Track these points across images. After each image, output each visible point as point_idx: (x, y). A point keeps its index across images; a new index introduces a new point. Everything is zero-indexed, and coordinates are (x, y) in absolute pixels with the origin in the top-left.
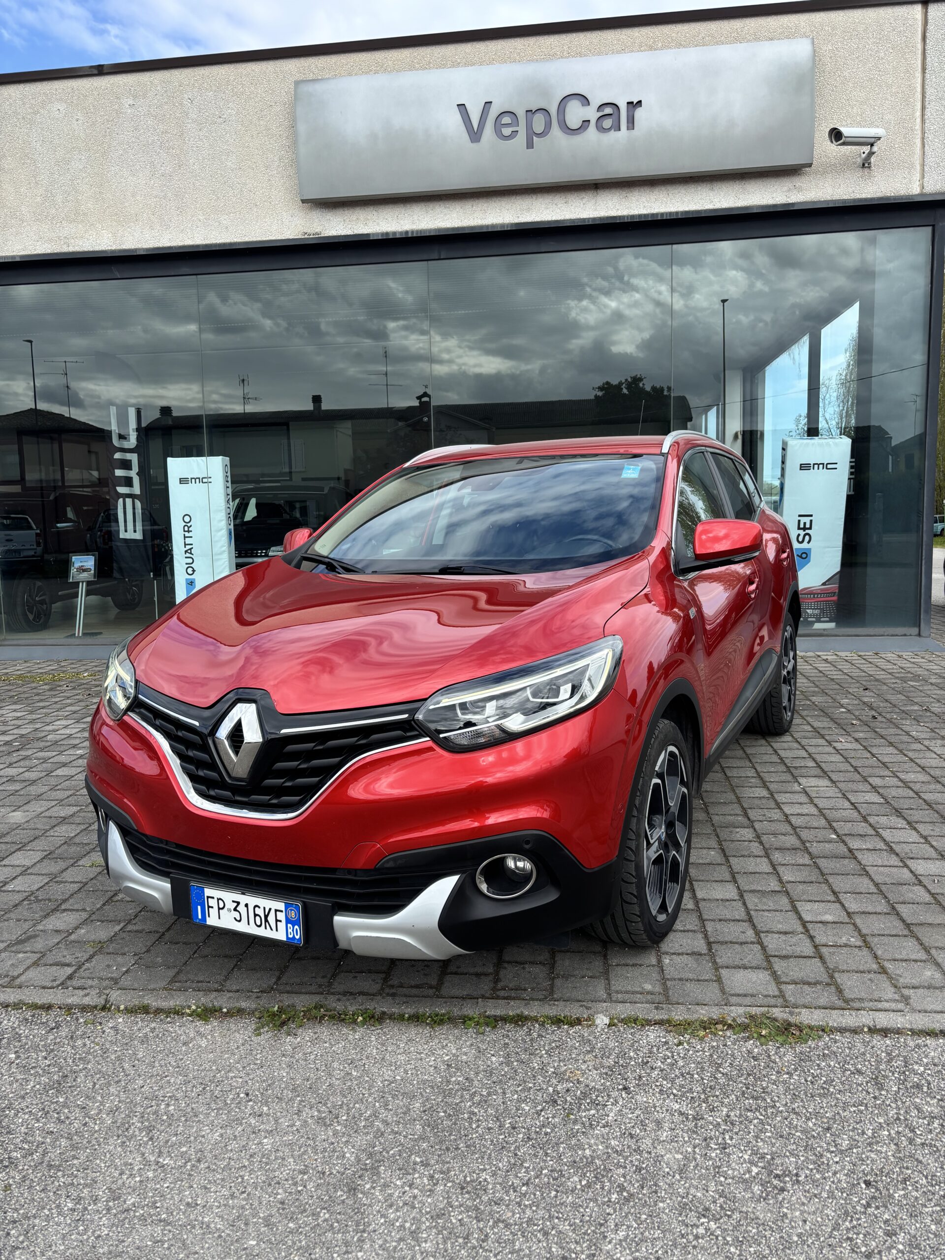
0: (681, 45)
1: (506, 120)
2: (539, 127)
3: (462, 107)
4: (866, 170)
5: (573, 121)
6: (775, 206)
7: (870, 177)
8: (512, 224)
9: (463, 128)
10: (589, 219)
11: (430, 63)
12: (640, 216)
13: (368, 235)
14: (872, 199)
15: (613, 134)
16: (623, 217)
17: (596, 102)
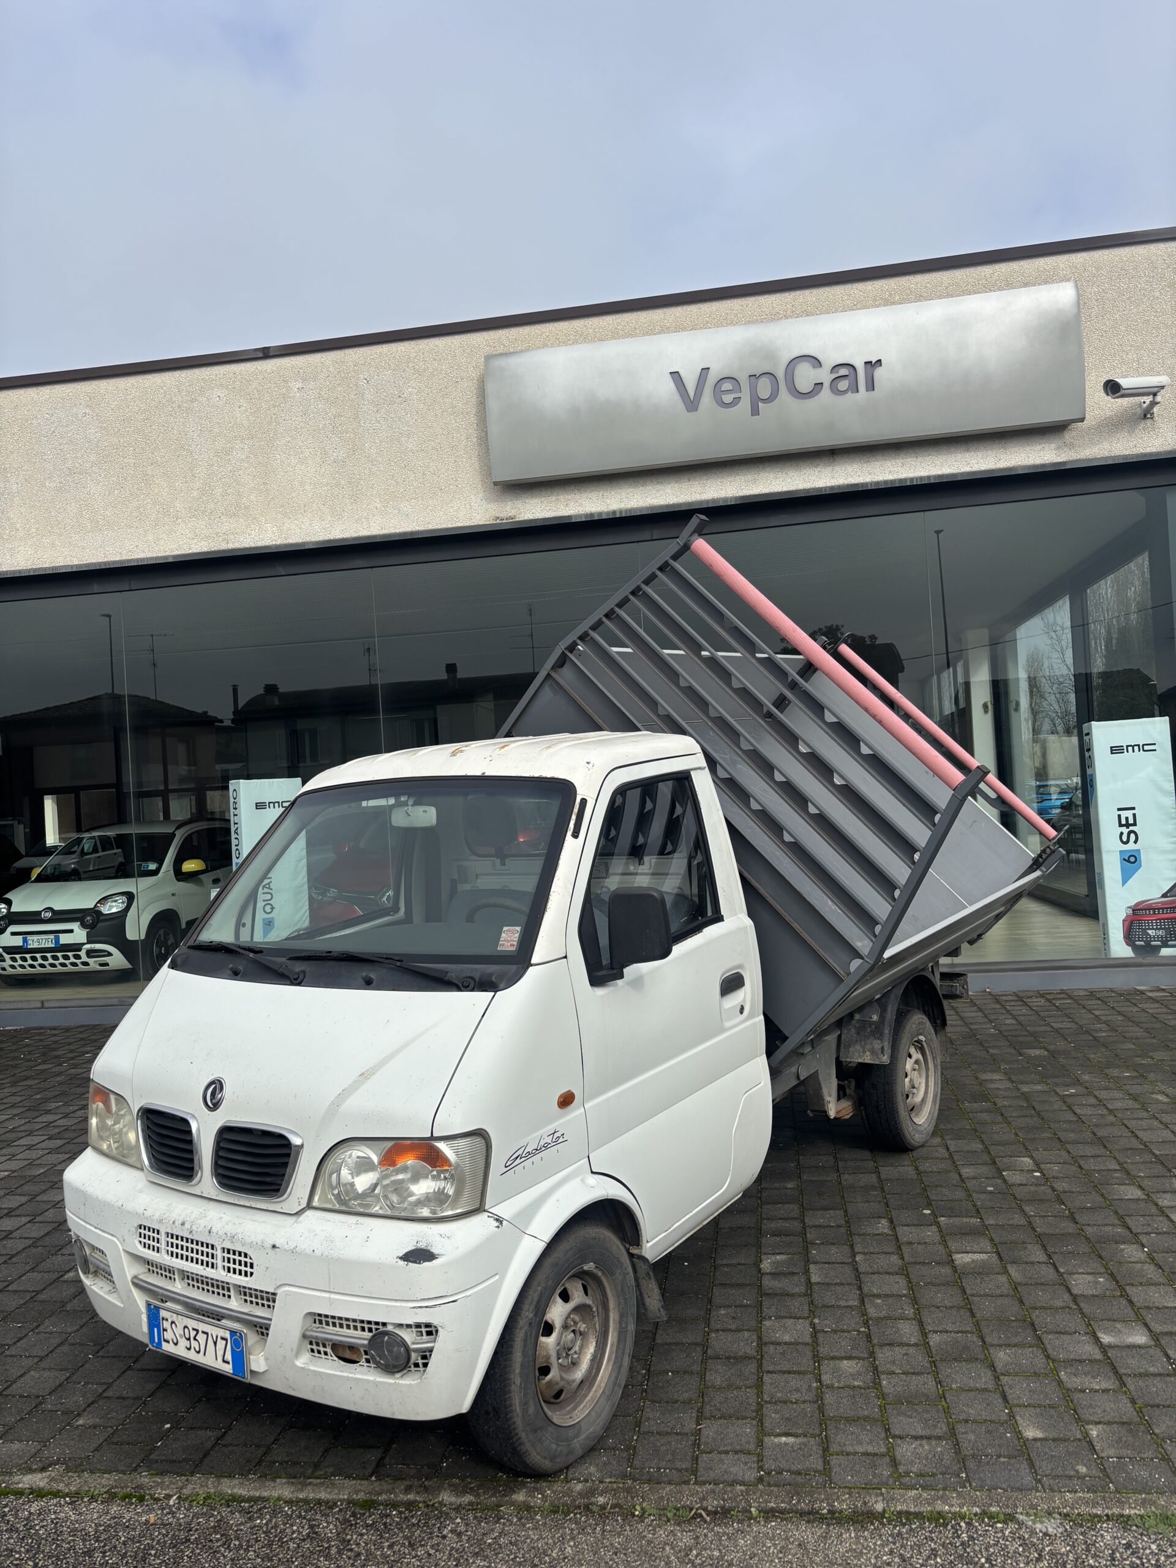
0: (921, 298)
1: (727, 386)
2: (764, 393)
3: (675, 375)
4: (1149, 422)
5: (804, 385)
7: (1153, 429)
8: (736, 498)
9: (677, 397)
10: (825, 488)
11: (635, 328)
13: (569, 517)
14: (1158, 453)
15: (850, 396)
16: (866, 484)
17: (829, 363)
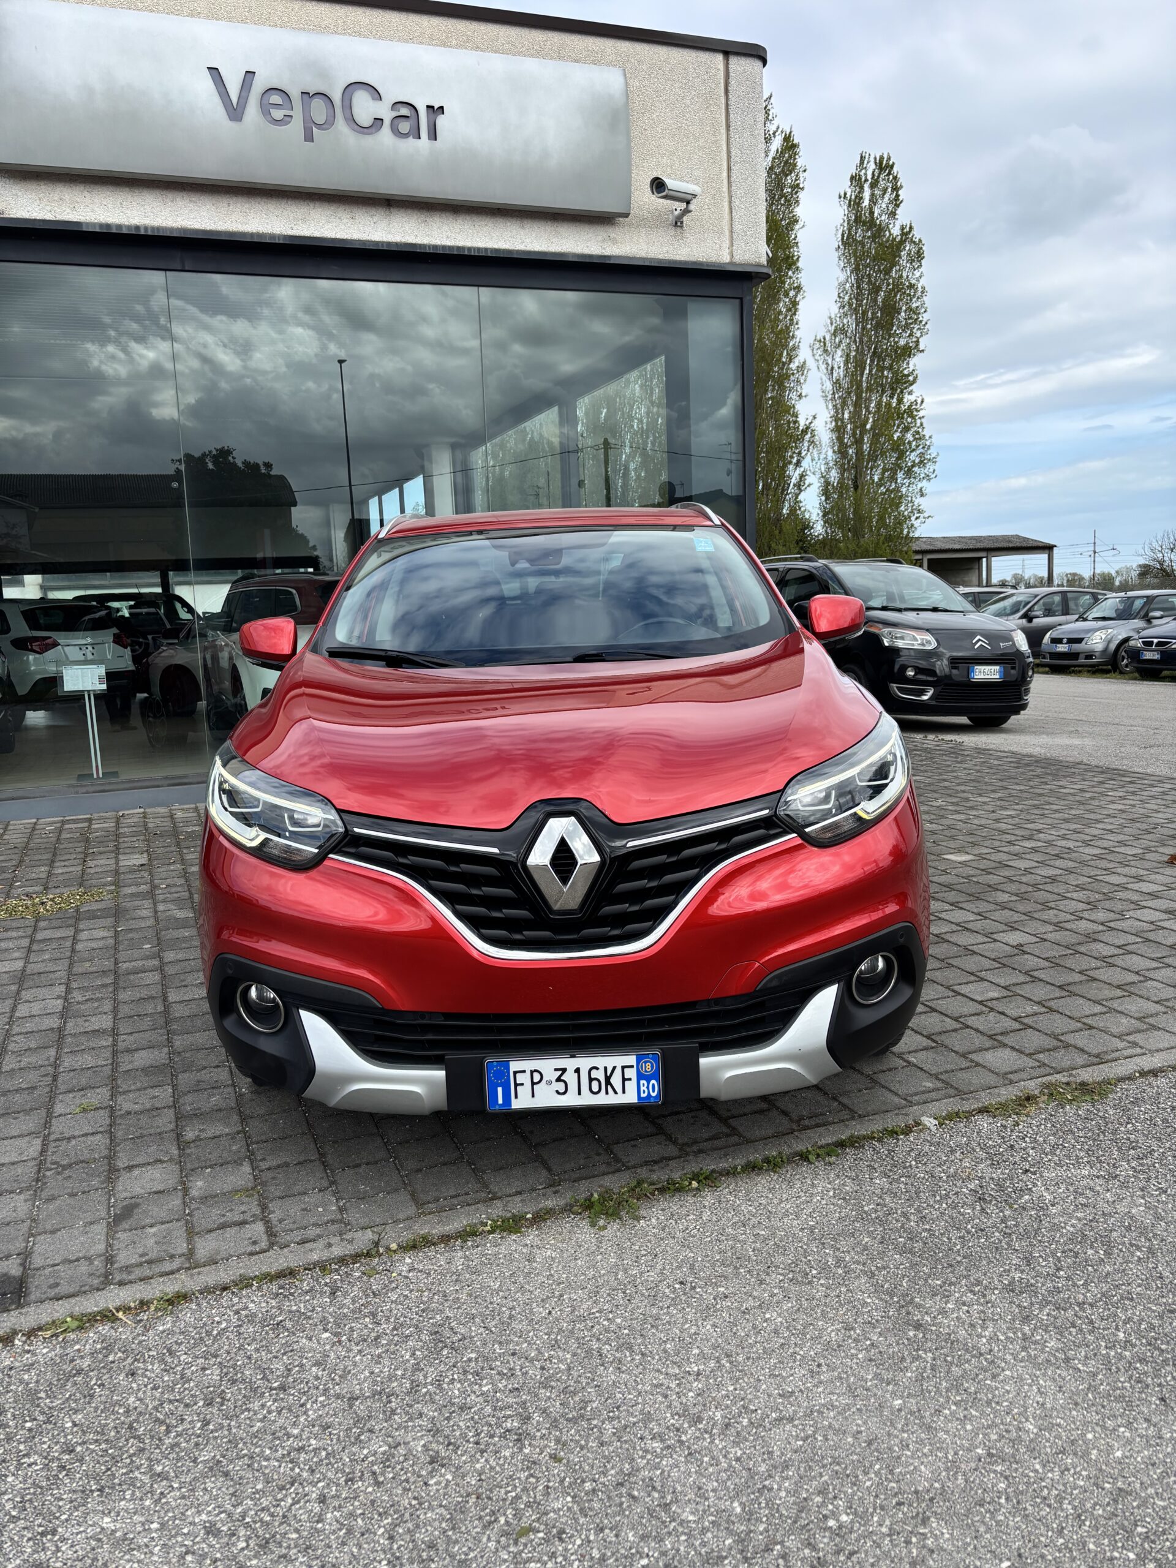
0: (478, 47)
1: (276, 99)
2: (319, 117)
3: (213, 70)
4: (679, 230)
5: (363, 116)
6: (591, 256)
7: (682, 238)
8: (285, 236)
9: (217, 99)
10: (383, 243)
12: (444, 247)
13: (79, 224)
14: (686, 262)
15: (411, 140)
16: (424, 246)
17: (390, 97)
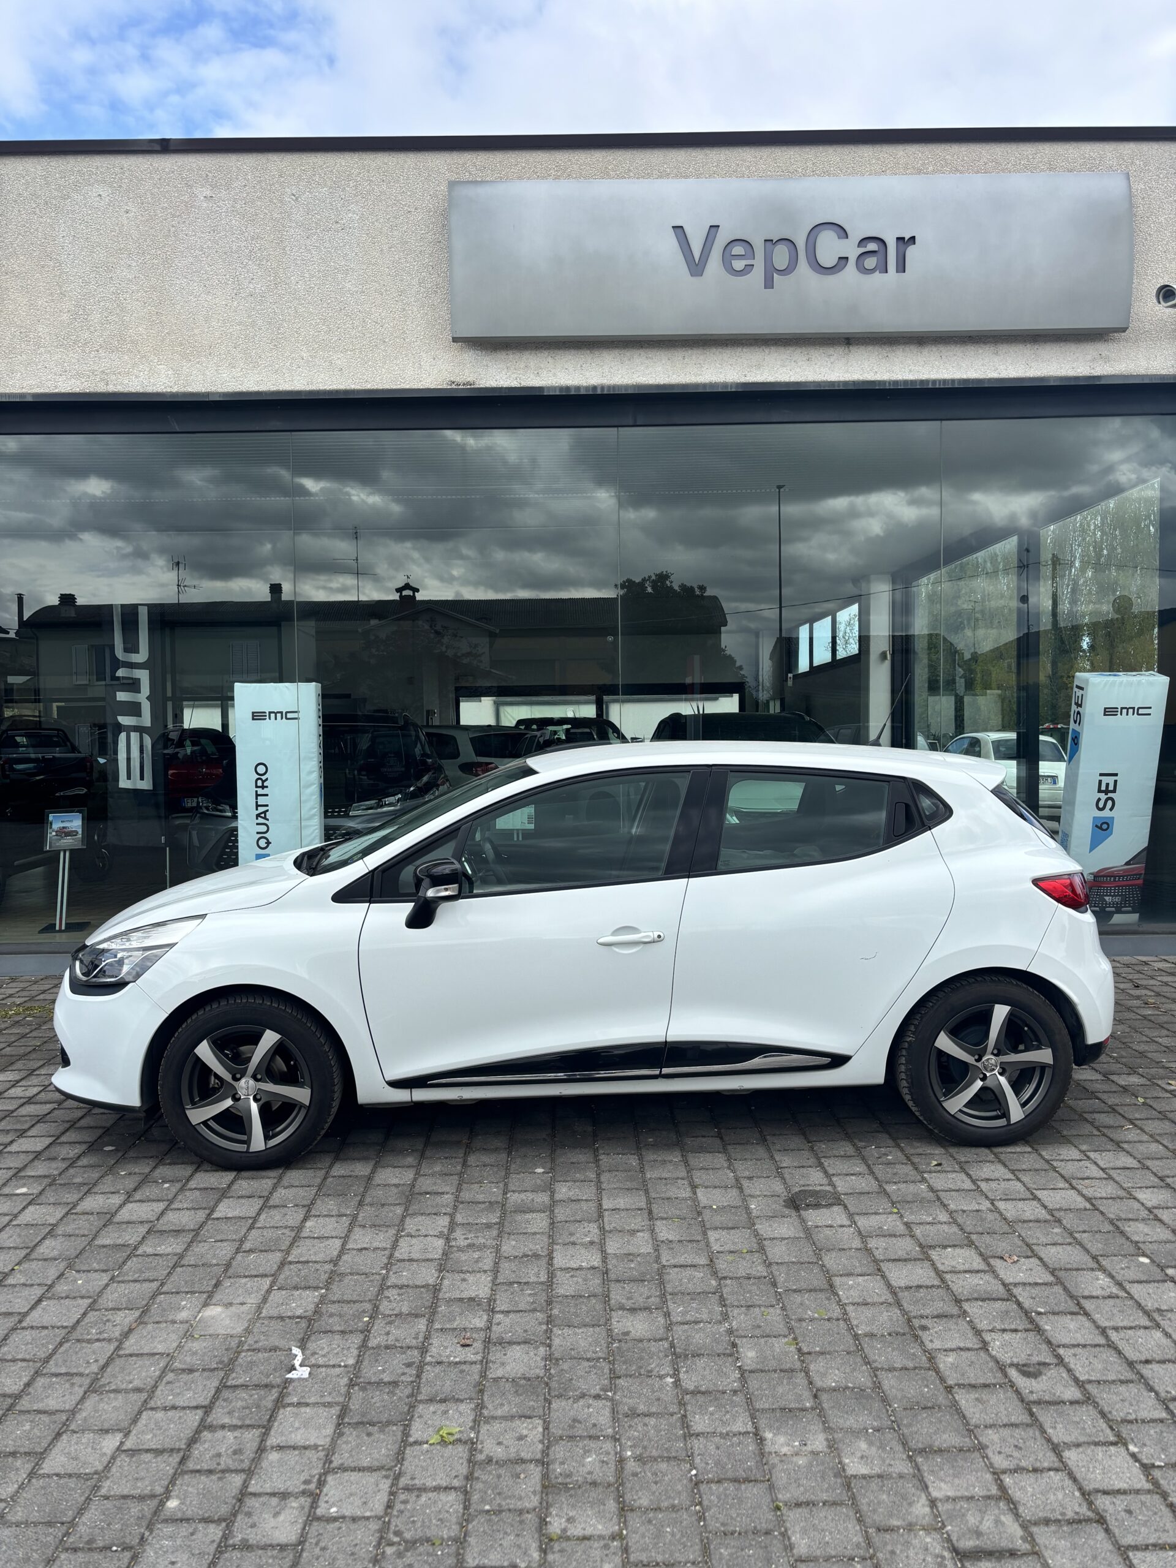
1: (738, 250)
2: (781, 263)
3: (678, 229)
5: (827, 258)
6: (1077, 378)
8: (734, 384)
9: (680, 257)
10: (839, 382)
11: (629, 170)
12: (906, 382)
13: (541, 389)
15: (878, 276)
16: (884, 382)
17: (856, 235)
